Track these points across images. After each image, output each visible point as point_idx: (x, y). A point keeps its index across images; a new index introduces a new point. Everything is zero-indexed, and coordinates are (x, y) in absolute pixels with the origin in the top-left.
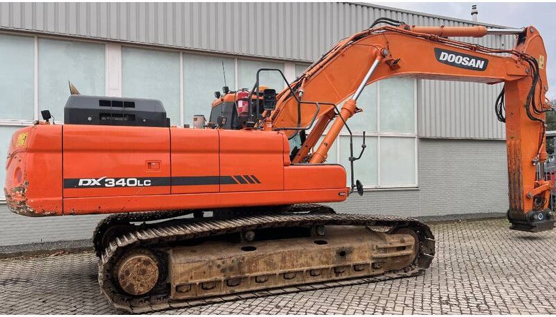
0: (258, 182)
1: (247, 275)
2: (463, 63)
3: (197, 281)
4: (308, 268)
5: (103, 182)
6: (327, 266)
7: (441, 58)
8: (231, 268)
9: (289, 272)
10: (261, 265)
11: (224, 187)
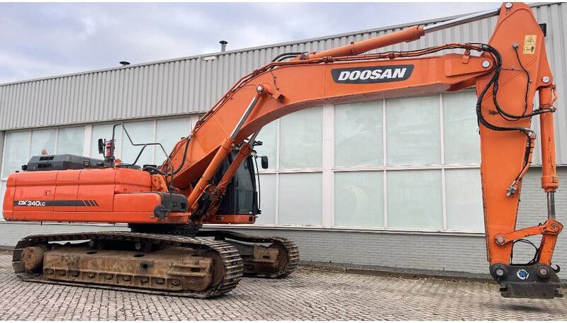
0: (98, 205)
1: (81, 270)
2: (372, 78)
3: (54, 268)
4: (118, 273)
5: (27, 203)
6: (131, 274)
7: (341, 78)
8: (73, 264)
9: (106, 274)
10: (90, 265)
11: (79, 208)
